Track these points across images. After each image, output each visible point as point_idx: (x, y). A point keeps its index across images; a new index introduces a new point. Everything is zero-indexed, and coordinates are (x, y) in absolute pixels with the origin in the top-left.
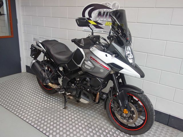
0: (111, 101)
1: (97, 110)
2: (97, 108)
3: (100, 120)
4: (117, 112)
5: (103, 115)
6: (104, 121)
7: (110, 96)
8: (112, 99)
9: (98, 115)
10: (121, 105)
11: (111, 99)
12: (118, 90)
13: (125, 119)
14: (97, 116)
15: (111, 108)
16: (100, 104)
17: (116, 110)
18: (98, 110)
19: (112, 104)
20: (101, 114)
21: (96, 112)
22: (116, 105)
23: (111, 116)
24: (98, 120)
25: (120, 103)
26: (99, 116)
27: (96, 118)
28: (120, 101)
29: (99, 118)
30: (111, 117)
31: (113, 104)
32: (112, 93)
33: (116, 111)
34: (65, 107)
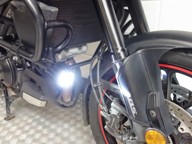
8: (100, 89)
10: (134, 111)
19: (101, 106)
22: (115, 113)
25: (132, 104)
31: (105, 109)
33: (116, 134)
34: (8, 115)
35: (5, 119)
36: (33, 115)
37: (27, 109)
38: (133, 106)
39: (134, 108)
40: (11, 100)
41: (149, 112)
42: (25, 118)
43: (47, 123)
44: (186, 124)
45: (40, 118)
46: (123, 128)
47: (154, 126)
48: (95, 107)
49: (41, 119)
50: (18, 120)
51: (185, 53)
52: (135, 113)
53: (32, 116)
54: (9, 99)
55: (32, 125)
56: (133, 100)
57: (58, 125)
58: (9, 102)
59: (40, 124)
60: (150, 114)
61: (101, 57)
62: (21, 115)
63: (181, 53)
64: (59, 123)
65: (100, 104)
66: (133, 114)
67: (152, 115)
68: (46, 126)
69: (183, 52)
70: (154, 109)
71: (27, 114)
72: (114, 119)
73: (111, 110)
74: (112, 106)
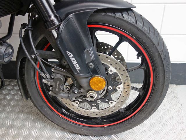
0: (37, 68)
1: (8, 105)
2: (9, 101)
3: (23, 127)
4: (66, 95)
5: (26, 111)
6: (33, 127)
7: (31, 52)
8: (39, 59)
9: (13, 116)
10: (78, 67)
11: (35, 60)
13: (92, 106)
14: (13, 120)
15: (45, 89)
16: (6, 89)
17: (63, 90)
18: (12, 103)
19: (43, 75)
20: (22, 112)
21: (8, 109)
22: (58, 76)
23: (49, 110)
24: (16, 132)
25: (75, 62)
26: (18, 118)
27: (11, 127)
28: (71, 55)
29: (18, 123)
30: (49, 112)
31: (48, 76)
32: (34, 39)
33: (62, 94)
38: (77, 64)
39: (77, 65)
41: (88, 65)
44: (113, 67)
46: (66, 88)
47: (93, 75)
48: (32, 80)
51: (104, 13)
52: (79, 69)
56: (75, 59)
60: (89, 66)
61: (31, 28)
63: (101, 13)
65: (41, 73)
66: (78, 70)
67: (91, 67)
69: (102, 12)
70: (91, 62)
72: (58, 82)
73: (53, 76)
74: (53, 72)
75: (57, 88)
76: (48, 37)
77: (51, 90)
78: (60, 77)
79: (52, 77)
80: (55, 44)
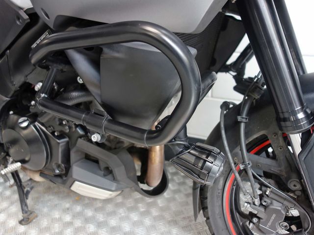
8: (250, 172)
12: (301, 116)
22: (277, 206)
31: (257, 201)
34: (26, 215)
35: (21, 222)
36: (67, 205)
37: (51, 197)
40: (29, 189)
42: (56, 214)
43: (101, 217)
45: (83, 210)
49: (86, 210)
50: (45, 220)
53: (68, 209)
54: (25, 188)
55: (76, 226)
57: (120, 218)
58: (25, 192)
59: (87, 220)
61: (246, 119)
62: (45, 210)
64: (120, 214)
68: (100, 223)
71: (56, 205)
72: (274, 216)
73: (265, 202)
74: (267, 195)
75: (269, 224)
76: (273, 136)
77: (254, 223)
78: (280, 209)
79: (264, 204)
80: (282, 149)
